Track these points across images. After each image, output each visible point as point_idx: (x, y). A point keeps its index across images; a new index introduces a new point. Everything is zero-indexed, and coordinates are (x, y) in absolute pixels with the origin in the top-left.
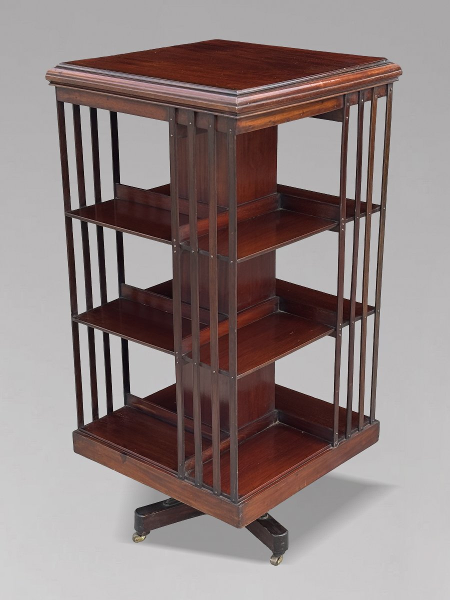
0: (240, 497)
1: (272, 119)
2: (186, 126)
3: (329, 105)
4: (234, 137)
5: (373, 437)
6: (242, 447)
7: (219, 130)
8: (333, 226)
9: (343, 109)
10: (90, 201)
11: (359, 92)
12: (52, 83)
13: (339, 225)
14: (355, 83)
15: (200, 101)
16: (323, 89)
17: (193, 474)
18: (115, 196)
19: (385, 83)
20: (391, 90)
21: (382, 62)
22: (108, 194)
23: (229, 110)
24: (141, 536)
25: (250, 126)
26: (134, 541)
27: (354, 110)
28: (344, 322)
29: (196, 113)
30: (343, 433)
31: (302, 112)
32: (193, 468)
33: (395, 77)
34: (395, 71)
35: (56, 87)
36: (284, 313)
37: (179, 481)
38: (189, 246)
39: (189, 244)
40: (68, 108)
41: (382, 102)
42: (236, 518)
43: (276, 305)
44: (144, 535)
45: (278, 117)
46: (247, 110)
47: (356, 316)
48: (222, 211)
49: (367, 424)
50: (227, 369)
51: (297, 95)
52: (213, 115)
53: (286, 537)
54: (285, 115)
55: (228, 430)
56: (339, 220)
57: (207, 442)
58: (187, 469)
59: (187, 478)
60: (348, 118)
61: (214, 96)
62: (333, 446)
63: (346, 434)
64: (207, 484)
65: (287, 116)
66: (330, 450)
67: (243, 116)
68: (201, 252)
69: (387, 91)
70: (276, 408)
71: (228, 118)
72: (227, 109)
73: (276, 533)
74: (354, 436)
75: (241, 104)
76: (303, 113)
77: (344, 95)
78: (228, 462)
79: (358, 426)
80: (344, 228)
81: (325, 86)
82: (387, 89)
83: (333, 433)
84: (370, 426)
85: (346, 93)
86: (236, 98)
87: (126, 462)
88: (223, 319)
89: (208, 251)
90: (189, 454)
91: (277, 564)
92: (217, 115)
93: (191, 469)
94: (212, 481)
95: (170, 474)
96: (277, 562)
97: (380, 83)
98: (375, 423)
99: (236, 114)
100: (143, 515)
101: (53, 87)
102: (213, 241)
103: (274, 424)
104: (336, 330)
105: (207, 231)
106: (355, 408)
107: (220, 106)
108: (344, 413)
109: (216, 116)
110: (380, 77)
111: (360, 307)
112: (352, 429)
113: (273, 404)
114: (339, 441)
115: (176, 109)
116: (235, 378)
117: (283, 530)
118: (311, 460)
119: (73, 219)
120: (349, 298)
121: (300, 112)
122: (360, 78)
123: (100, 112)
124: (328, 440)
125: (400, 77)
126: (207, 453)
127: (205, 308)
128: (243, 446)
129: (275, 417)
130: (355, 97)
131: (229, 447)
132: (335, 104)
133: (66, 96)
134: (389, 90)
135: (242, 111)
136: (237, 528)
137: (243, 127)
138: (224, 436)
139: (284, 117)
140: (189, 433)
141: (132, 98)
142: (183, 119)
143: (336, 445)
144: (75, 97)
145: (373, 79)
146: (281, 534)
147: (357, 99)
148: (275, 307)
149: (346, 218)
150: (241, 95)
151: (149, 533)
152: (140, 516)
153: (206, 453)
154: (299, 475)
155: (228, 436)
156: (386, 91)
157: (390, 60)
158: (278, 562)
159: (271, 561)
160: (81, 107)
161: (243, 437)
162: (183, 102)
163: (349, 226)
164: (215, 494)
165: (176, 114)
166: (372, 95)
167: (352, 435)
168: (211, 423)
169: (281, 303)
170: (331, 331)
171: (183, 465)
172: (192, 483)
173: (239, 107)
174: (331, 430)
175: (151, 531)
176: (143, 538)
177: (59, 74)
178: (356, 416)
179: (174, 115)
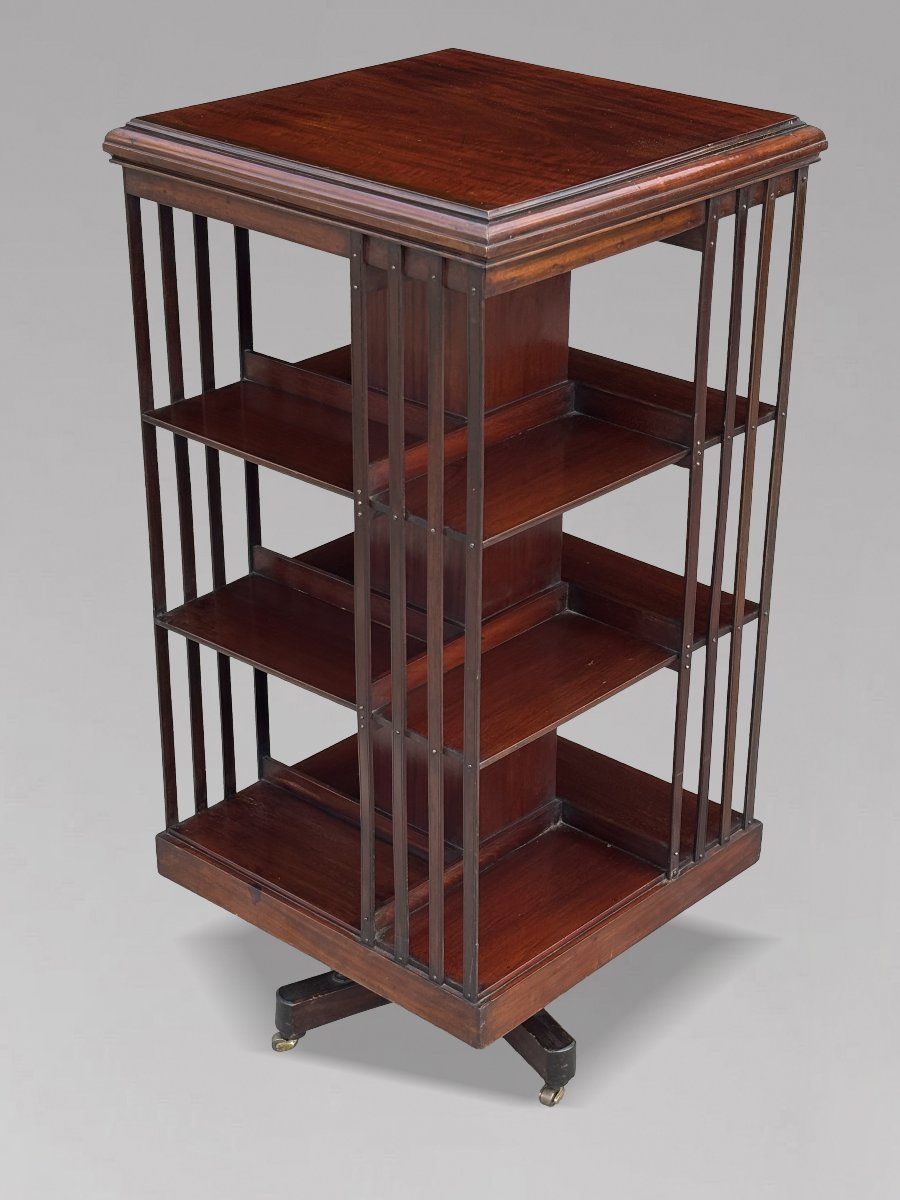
0: (483, 988)
1: (558, 260)
2: (386, 271)
3: (676, 221)
4: (480, 304)
5: (750, 855)
6: (485, 877)
7: (450, 286)
8: (680, 456)
9: (705, 226)
10: (193, 388)
11: (738, 190)
12: (116, 158)
13: (690, 453)
14: (730, 176)
15: (413, 227)
16: (664, 194)
17: (389, 936)
18: (242, 375)
19: (792, 168)
20: (803, 180)
21: (786, 126)
22: (228, 372)
23: (470, 252)
24: (287, 1040)
25: (514, 279)
26: (275, 1049)
27: (726, 226)
28: (695, 641)
29: (404, 248)
30: (689, 849)
31: (620, 241)
32: (392, 923)
33: (813, 155)
34: (813, 142)
35: (124, 168)
36: (578, 617)
37: (362, 948)
38: (388, 504)
39: (386, 500)
40: (149, 211)
41: (784, 205)
42: (473, 1030)
43: (562, 600)
44: (293, 1039)
45: (570, 257)
46: (508, 251)
47: (720, 627)
48: (455, 424)
49: (737, 829)
50: (459, 747)
51: (610, 211)
52: (439, 256)
53: (572, 1053)
54: (587, 251)
55: (460, 842)
56: (691, 446)
57: (419, 867)
58: (379, 926)
59: (378, 945)
60: (715, 246)
61: (443, 218)
62: (668, 877)
63: (694, 852)
64: (417, 959)
65: (590, 252)
66: (662, 886)
67: (499, 263)
68: (412, 518)
69: (795, 182)
70: (557, 795)
71: (468, 265)
72: (467, 249)
73: (552, 1046)
74: (711, 854)
75: (496, 239)
76: (622, 243)
77: (708, 201)
78: (460, 910)
79: (718, 835)
80: (701, 459)
81: (669, 186)
82: (796, 177)
83: (669, 851)
84: (744, 834)
85: (711, 196)
86: (485, 226)
87: (261, 903)
88: (454, 633)
89: (426, 518)
90: (384, 895)
91: (552, 1103)
92: (447, 257)
93: (388, 924)
94: (427, 953)
95: (346, 934)
96: (553, 1100)
97: (782, 169)
98: (754, 827)
99: (484, 260)
100: (293, 1001)
101: (118, 169)
102: (435, 501)
103: (552, 827)
104: (679, 657)
105: (424, 468)
106: (715, 795)
107: (453, 242)
108: (694, 802)
109: (445, 260)
110: (782, 158)
111: (729, 601)
112: (707, 841)
113: (552, 789)
114: (680, 868)
115: (366, 238)
116: (475, 766)
117: (567, 1039)
118: (622, 908)
119: (159, 430)
120: (707, 582)
121: (616, 242)
122: (741, 164)
123: (213, 225)
124: (657, 865)
125: (822, 154)
126: (419, 892)
127: (417, 606)
128: (489, 875)
129: (556, 813)
130: (730, 201)
131: (460, 878)
132: (689, 217)
133: (144, 186)
134: (799, 179)
135: (498, 254)
136: (475, 1047)
137: (500, 283)
138: (453, 856)
139: (584, 254)
140: (383, 841)
141: (276, 206)
142: (377, 256)
143: (674, 875)
144: (161, 189)
145: (767, 164)
146: (561, 1048)
147: (734, 203)
148: (559, 602)
149: (706, 440)
150: (496, 219)
151: (303, 1034)
152: (286, 1003)
153: (417, 893)
154: (598, 940)
155: (460, 858)
156: (796, 184)
157: (803, 119)
158: (556, 1100)
159: (540, 1097)
160: (176, 212)
161: (492, 856)
162: (378, 225)
163: (712, 455)
164: (432, 980)
165: (364, 246)
166: (765, 194)
167: (706, 854)
168: (426, 827)
169: (571, 594)
170: (671, 660)
171: (371, 918)
172: (389, 955)
173: (490, 247)
174: (665, 845)
175: (308, 1032)
176: (292, 1043)
177: (129, 142)
178: (717, 811)
179: (361, 247)
